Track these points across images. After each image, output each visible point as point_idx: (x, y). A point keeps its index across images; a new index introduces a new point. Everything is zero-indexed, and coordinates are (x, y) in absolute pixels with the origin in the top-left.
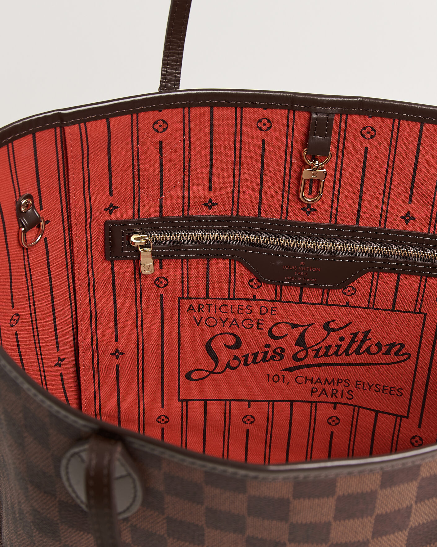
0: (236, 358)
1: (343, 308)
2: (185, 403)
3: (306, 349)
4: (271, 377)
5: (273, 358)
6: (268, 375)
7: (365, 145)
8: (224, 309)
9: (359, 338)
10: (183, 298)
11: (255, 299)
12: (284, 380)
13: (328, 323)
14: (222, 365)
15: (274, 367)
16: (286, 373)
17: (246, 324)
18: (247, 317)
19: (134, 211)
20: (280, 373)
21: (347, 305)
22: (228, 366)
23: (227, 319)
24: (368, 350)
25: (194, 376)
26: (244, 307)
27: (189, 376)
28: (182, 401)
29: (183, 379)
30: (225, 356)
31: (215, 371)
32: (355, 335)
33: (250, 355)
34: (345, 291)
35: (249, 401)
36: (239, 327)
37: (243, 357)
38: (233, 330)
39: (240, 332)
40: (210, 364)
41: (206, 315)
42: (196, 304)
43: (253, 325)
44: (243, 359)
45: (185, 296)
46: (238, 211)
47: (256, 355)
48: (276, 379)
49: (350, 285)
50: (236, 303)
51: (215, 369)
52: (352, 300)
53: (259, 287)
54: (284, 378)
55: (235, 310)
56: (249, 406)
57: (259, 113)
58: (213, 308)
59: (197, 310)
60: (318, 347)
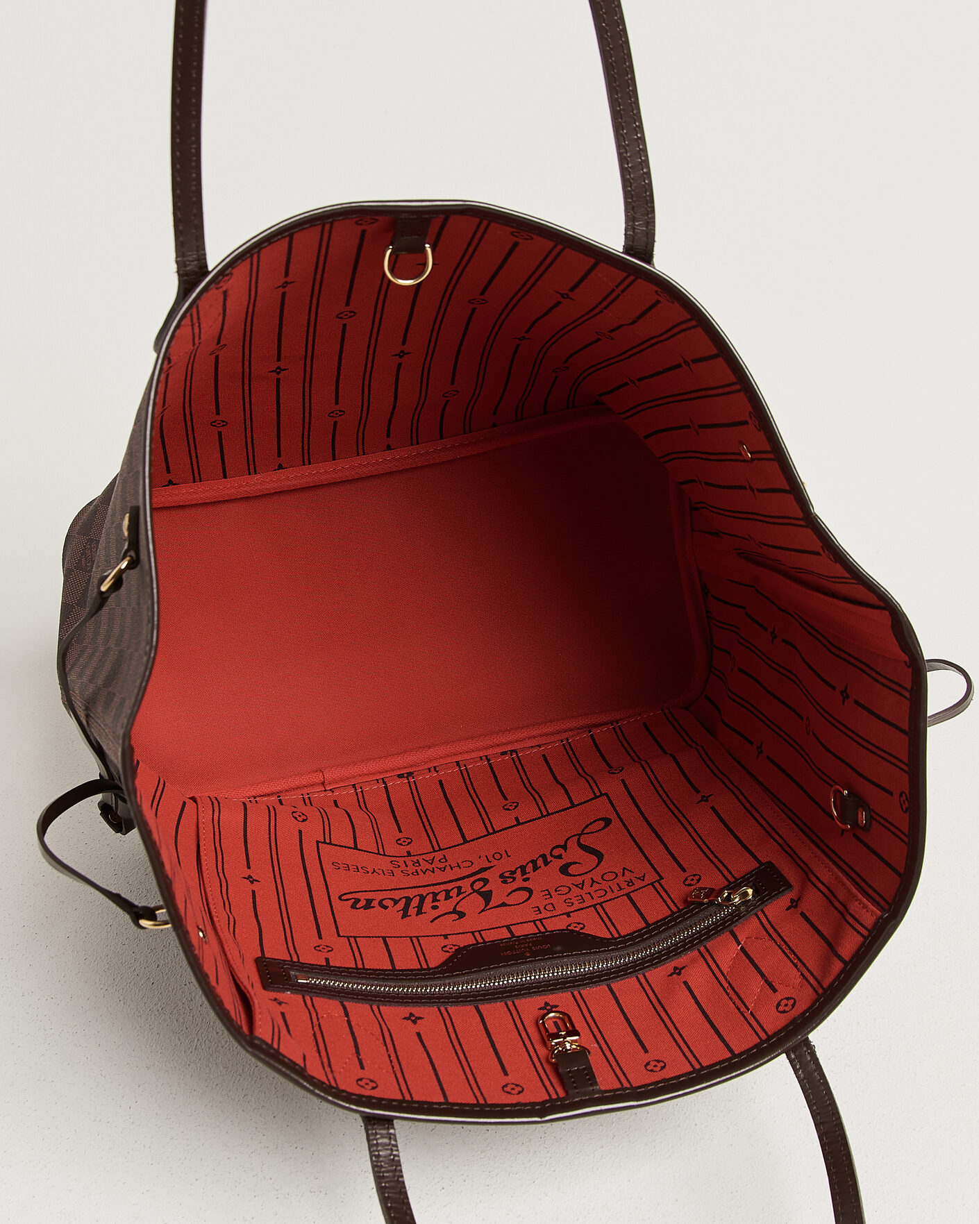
0: (560, 857)
1: (448, 933)
2: (598, 794)
3: (474, 891)
4: (504, 855)
5: (513, 872)
6: (509, 856)
7: (510, 1077)
8: (602, 893)
9: (412, 911)
10: (658, 881)
11: (568, 915)
12: (487, 858)
13: (459, 918)
14: (572, 844)
15: (505, 866)
16: (488, 865)
17: (565, 890)
18: (569, 896)
19: (766, 916)
20: (494, 862)
21: (446, 937)
22: (565, 847)
23: (591, 886)
24: (396, 902)
25: (602, 824)
26: (576, 903)
27: (608, 822)
28: (602, 795)
29: (612, 815)
30: (574, 853)
31: (577, 837)
32: (419, 912)
33: (543, 865)
34: (454, 948)
35: (519, 824)
36: (573, 884)
37: (551, 861)
38: (579, 880)
39: (567, 881)
40: (586, 840)
41: (621, 879)
42: (639, 884)
43: (556, 891)
44: (549, 858)
45: (657, 885)
46: (639, 981)
47: (535, 868)
48: (497, 856)
49: (451, 954)
50: (589, 902)
51: (579, 839)
52: (443, 942)
53: (569, 925)
54: (488, 860)
55: (587, 897)
56: (517, 819)
57: (669, 1073)
58: (615, 888)
59: (633, 879)
60: (461, 897)
